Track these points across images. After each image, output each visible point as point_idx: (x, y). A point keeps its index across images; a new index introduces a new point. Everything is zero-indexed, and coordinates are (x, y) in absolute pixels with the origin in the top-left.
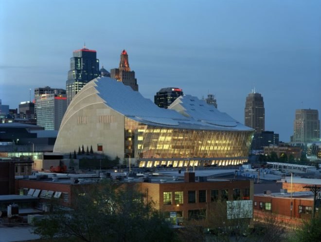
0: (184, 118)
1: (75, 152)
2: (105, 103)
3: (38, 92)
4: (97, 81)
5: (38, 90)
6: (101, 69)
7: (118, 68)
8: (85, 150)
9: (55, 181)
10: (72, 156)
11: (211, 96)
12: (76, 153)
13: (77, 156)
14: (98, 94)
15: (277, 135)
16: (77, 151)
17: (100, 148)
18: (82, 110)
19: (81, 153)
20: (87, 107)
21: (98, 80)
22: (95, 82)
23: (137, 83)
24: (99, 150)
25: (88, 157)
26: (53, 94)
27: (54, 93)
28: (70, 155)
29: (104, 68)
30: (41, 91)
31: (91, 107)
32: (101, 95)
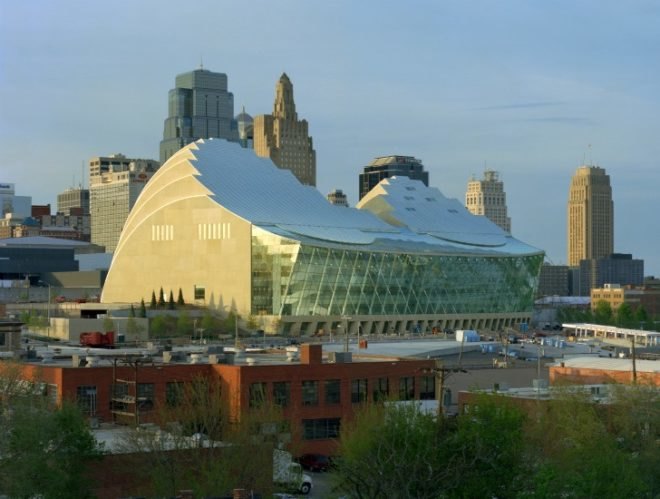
0: (388, 227)
1: (143, 303)
2: (211, 196)
3: (98, 166)
4: (196, 148)
5: (97, 163)
6: (240, 115)
7: (270, 113)
8: (166, 298)
9: (46, 363)
10: (137, 312)
11: (492, 173)
12: (146, 305)
13: (147, 311)
14: (197, 177)
15: (640, 263)
16: (148, 300)
17: (200, 294)
18: (162, 211)
19: (158, 304)
20: (172, 205)
21: (198, 145)
22: (192, 150)
23: (314, 148)
24: (196, 298)
25: (172, 313)
26: (127, 173)
27: (128, 169)
28: (133, 309)
29: (247, 112)
30: (105, 164)
31: (180, 206)
32: (203, 180)
